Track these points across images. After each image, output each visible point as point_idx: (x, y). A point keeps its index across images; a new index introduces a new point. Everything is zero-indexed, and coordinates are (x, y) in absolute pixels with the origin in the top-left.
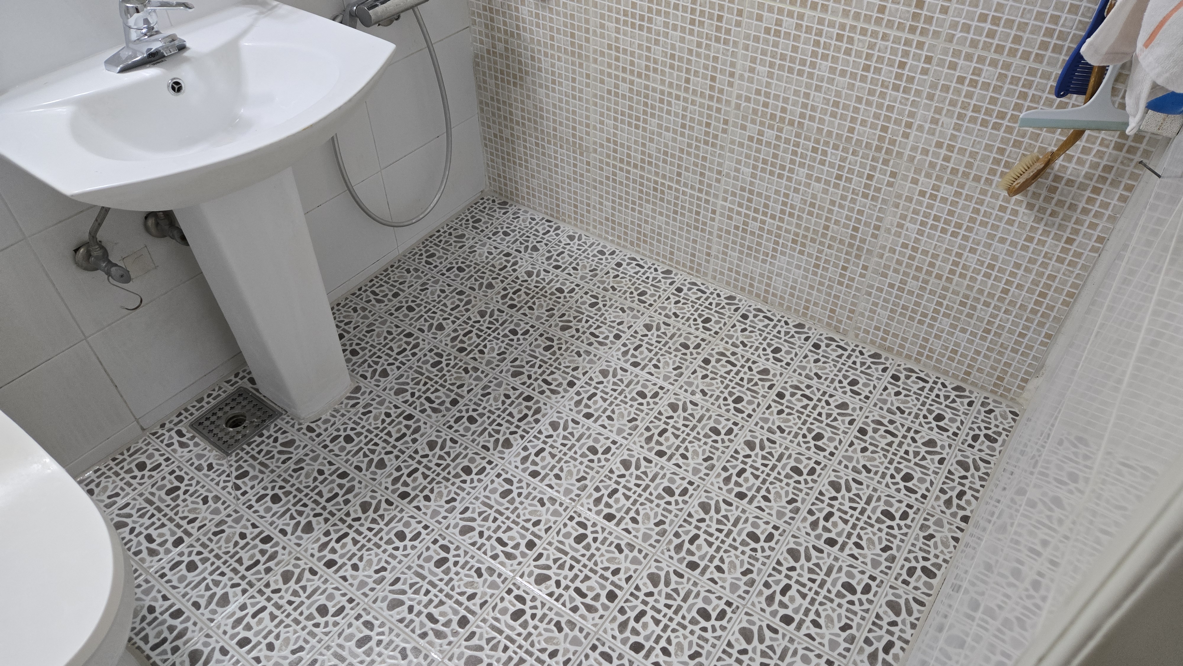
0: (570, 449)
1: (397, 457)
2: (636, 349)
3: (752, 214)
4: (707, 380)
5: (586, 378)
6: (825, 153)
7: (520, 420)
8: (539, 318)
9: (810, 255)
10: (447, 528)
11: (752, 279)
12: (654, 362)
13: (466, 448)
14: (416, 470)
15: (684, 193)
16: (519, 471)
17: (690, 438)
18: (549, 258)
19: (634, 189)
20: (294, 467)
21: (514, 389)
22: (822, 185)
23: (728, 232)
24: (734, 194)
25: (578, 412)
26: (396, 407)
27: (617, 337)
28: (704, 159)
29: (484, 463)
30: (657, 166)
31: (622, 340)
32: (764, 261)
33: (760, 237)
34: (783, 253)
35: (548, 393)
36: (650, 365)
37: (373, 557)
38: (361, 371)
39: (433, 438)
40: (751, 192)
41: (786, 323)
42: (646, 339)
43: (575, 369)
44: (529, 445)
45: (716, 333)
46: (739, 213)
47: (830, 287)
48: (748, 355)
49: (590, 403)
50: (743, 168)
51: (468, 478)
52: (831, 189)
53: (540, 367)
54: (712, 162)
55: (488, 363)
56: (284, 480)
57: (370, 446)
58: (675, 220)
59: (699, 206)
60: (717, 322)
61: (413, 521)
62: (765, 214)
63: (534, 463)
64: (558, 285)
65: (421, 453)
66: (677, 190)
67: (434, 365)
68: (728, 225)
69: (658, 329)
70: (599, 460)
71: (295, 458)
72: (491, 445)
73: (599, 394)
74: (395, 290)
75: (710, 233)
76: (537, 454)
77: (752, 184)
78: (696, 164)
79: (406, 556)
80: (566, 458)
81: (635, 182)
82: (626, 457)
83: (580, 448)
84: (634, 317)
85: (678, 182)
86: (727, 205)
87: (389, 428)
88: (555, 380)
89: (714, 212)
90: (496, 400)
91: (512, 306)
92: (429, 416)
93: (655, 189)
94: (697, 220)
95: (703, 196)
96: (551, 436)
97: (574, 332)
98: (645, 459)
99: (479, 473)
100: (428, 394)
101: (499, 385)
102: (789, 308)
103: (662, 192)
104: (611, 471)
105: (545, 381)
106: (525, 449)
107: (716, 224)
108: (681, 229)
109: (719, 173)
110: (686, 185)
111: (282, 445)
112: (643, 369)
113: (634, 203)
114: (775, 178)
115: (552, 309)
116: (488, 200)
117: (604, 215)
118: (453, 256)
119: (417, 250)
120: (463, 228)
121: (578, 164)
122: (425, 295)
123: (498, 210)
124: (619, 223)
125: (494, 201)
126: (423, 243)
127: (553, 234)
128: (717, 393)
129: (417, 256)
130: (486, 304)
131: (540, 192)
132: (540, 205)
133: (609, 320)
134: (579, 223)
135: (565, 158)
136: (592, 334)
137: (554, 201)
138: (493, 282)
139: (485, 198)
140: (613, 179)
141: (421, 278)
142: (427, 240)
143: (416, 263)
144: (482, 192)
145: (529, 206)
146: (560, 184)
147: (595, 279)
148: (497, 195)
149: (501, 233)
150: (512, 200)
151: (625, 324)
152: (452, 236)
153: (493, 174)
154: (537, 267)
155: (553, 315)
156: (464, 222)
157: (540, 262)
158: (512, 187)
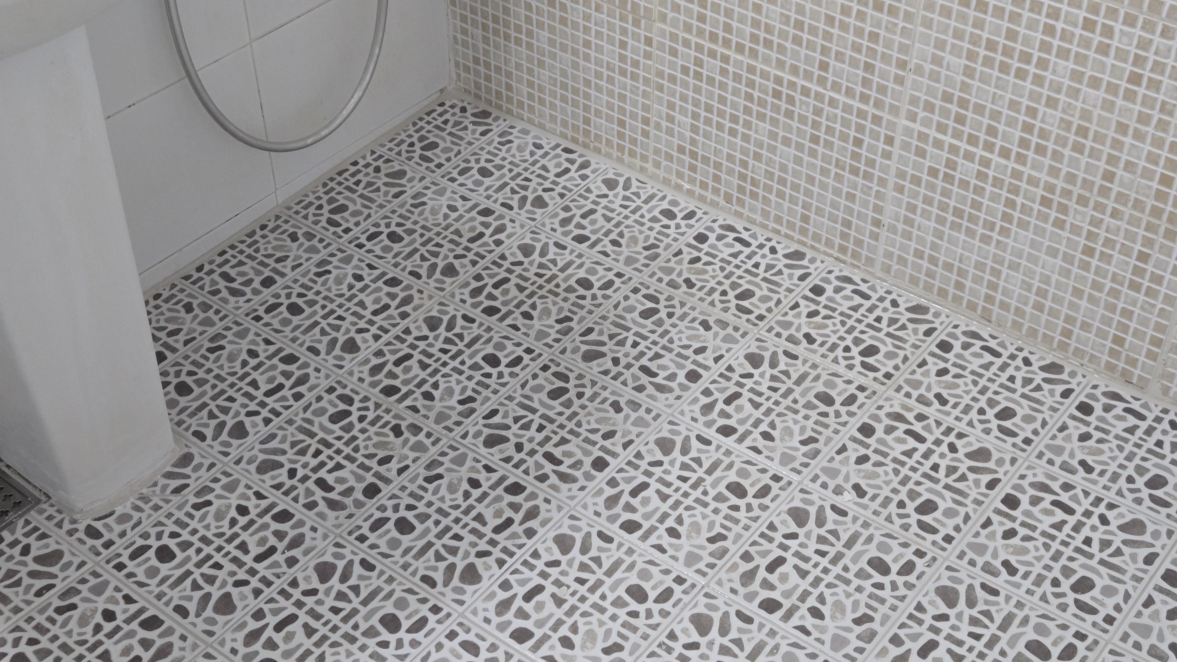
0: (592, 590)
1: (257, 593)
2: (728, 401)
3: (964, 146)
4: (867, 466)
5: (629, 454)
6: (1108, 32)
7: (498, 530)
8: (541, 335)
9: (1076, 230)
11: (961, 273)
12: (764, 427)
13: (390, 580)
14: (292, 619)
15: (832, 102)
16: (492, 629)
17: (829, 578)
18: (565, 222)
19: (736, 92)
20: (58, 603)
21: (488, 469)
22: (1101, 94)
23: (916, 181)
24: (929, 107)
25: (612, 519)
26: (259, 496)
27: (693, 376)
28: (874, 37)
29: (424, 610)
30: (782, 49)
31: (703, 383)
32: (986, 239)
33: (979, 191)
34: (1023, 225)
35: (554, 479)
36: (756, 434)
38: (194, 424)
39: (328, 558)
40: (963, 103)
41: (1027, 362)
42: (749, 383)
43: (609, 435)
44: (512, 579)
45: (888, 376)
46: (938, 144)
47: (1114, 293)
48: (949, 421)
49: (635, 502)
50: (948, 57)
51: (392, 638)
52: (1120, 102)
53: (541, 429)
54: (888, 44)
55: (441, 418)
56: (39, 628)
57: (206, 570)
58: (813, 153)
59: (860, 128)
60: (890, 355)
62: (989, 147)
63: (522, 614)
64: (582, 274)
65: (304, 586)
66: (819, 97)
67: (335, 419)
68: (917, 166)
69: (773, 364)
70: (649, 614)
71: (61, 586)
72: (438, 577)
73: (654, 485)
74: (267, 273)
75: (882, 182)
76: (528, 597)
77: (965, 87)
78: (856, 48)
80: (585, 607)
81: (737, 78)
82: (701, 609)
83: (613, 588)
84: (728, 339)
85: (822, 81)
86: (917, 127)
87: (245, 537)
88: (568, 454)
89: (889, 140)
90: (452, 488)
91: (490, 311)
92: (322, 516)
93: (777, 94)
94: (856, 156)
95: (870, 109)
96: (556, 563)
97: (609, 365)
98: (739, 614)
99: (415, 629)
100: (322, 473)
101: (460, 461)
102: (1033, 333)
103: (791, 100)
104: (672, 636)
105: (549, 457)
106: (505, 586)
107: (893, 164)
108: (825, 172)
109: (902, 65)
110: (836, 87)
111: (38, 560)
112: (741, 440)
113: (734, 119)
114: (1011, 79)
115: (568, 319)
116: (453, 107)
117: (676, 141)
118: (382, 212)
119: (311, 198)
120: (403, 158)
121: (630, 42)
122: (324, 284)
123: (471, 127)
124: (703, 157)
125: (463, 110)
126: (325, 185)
127: (576, 175)
128: (886, 492)
129: (312, 210)
130: (441, 304)
131: (553, 94)
132: (553, 118)
133: (677, 343)
134: (626, 157)
135: (605, 30)
136: (645, 369)
137: (581, 112)
138: (457, 263)
139: (448, 103)
140: (695, 72)
141: (317, 251)
142: (332, 179)
143: (309, 222)
144: (442, 91)
145: (531, 121)
146: (593, 80)
147: (653, 264)
148: (470, 98)
149: (474, 171)
150: (499, 107)
151: (709, 352)
152: (381, 174)
153: (465, 56)
154: (542, 237)
155: (571, 329)
156: (404, 147)
157: (548, 229)
158: (499, 83)
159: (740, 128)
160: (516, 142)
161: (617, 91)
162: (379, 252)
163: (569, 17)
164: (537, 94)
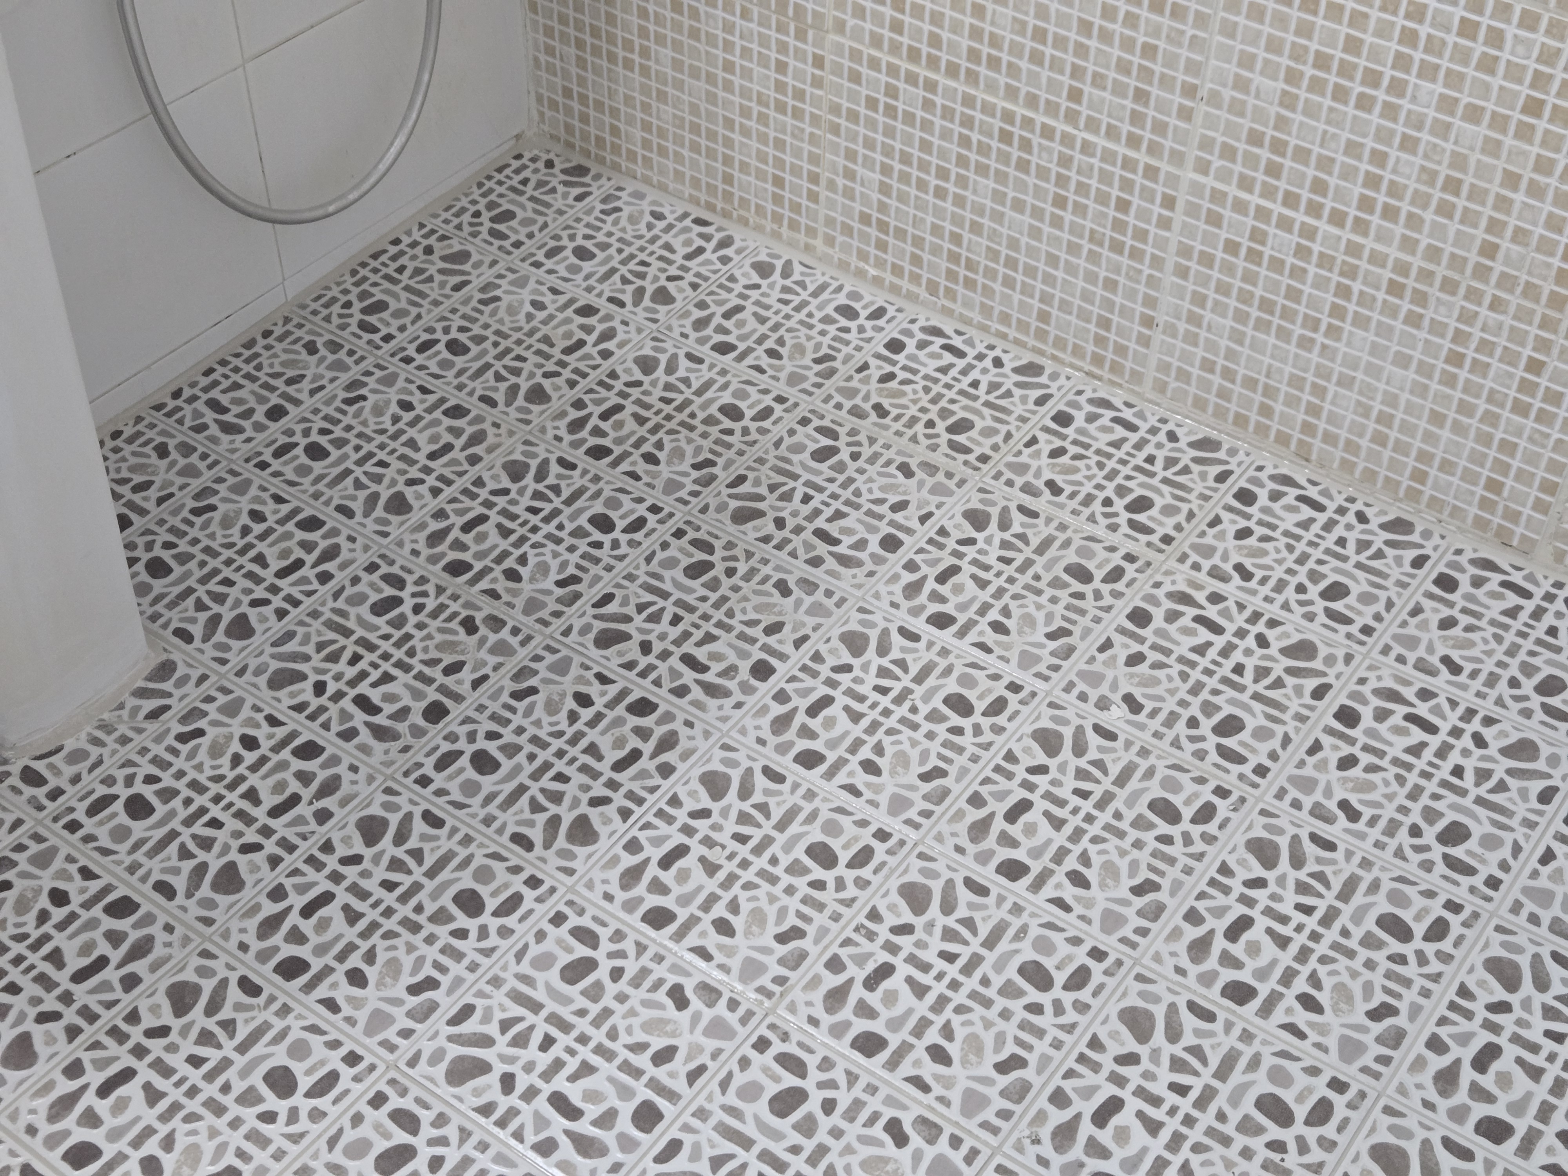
0: (758, 850)
1: (274, 861)
2: (942, 578)
3: (1277, 208)
4: (1143, 668)
5: (804, 655)
6: (1461, 55)
7: (619, 766)
8: (672, 486)
9: (1438, 328)
10: (412, 1063)
11: (1269, 391)
12: (993, 615)
13: (467, 840)
14: (326, 898)
15: (1087, 149)
16: (615, 908)
17: (1094, 830)
18: (700, 324)
19: (946, 135)
21: (603, 679)
23: (1207, 260)
24: (1228, 153)
25: (782, 749)
26: (273, 720)
27: (891, 543)
28: (1149, 51)
29: (517, 884)
30: (1013, 70)
31: (905, 554)
32: (1305, 343)
33: (1298, 273)
34: (1360, 321)
35: (697, 693)
36: (983, 624)
37: (201, 1139)
38: (175, 617)
39: (376, 810)
41: (1362, 518)
42: (970, 552)
43: (773, 629)
44: (642, 835)
45: (1167, 539)
46: (1240, 207)
48: (1256, 603)
49: (815, 724)
51: (472, 925)
52: (1476, 156)
53: (676, 620)
54: (1170, 62)
55: (532, 606)
57: (198, 828)
58: (1057, 222)
59: (1127, 185)
60: (1168, 510)
61: (316, 1041)
63: (658, 886)
64: (726, 398)
65: (341, 851)
66: (1067, 140)
67: (379, 609)
68: (1208, 239)
69: (1004, 525)
70: (840, 883)
72: (536, 835)
73: (841, 700)
74: (274, 399)
75: (1157, 262)
76: (666, 863)
77: (1280, 123)
78: (1124, 67)
79: (295, 1139)
80: (748, 875)
81: (948, 113)
82: (914, 876)
83: (788, 847)
84: (937, 490)
85: (1072, 117)
86: (1209, 181)
87: (253, 780)
88: (716, 657)
89: (1169, 202)
90: (552, 708)
91: (598, 452)
92: (364, 749)
93: (1006, 137)
94: (1119, 226)
95: (1142, 157)
96: (704, 814)
97: (770, 528)
98: (969, 883)
99: (504, 910)
100: (363, 688)
101: (562, 667)
102: (1370, 476)
103: (1026, 145)
104: (874, 916)
105: (689, 660)
106: (633, 846)
107: (1174, 237)
108: (1074, 249)
109: (1190, 91)
110: (1092, 125)
112: (962, 633)
113: (943, 173)
114: (1350, 109)
115: (710, 463)
116: (534, 160)
117: (857, 207)
118: (437, 311)
119: (335, 292)
120: (465, 234)
121: (792, 62)
122: (356, 415)
123: (561, 189)
124: (897, 229)
125: (550, 164)
126: (354, 273)
127: (714, 257)
128: (1170, 705)
129: (336, 309)
130: (527, 443)
131: (679, 140)
132: (679, 176)
133: (866, 496)
134: (785, 231)
135: (755, 47)
136: (820, 534)
137: (719, 165)
138: (547, 384)
139: (527, 155)
140: (887, 106)
141: (346, 368)
142: (364, 265)
143: (332, 327)
144: (518, 137)
145: (647, 180)
146: (738, 119)
147: (828, 383)
148: (558, 148)
149: (568, 252)
150: (601, 161)
151: (912, 507)
152: (435, 257)
153: (551, 87)
154: (668, 345)
155: (713, 478)
156: (466, 218)
157: (676, 334)
158: (600, 126)
159: (951, 188)
160: (627, 211)
161: (772, 134)
162: (435, 369)
163: (703, 27)
164: (655, 140)
